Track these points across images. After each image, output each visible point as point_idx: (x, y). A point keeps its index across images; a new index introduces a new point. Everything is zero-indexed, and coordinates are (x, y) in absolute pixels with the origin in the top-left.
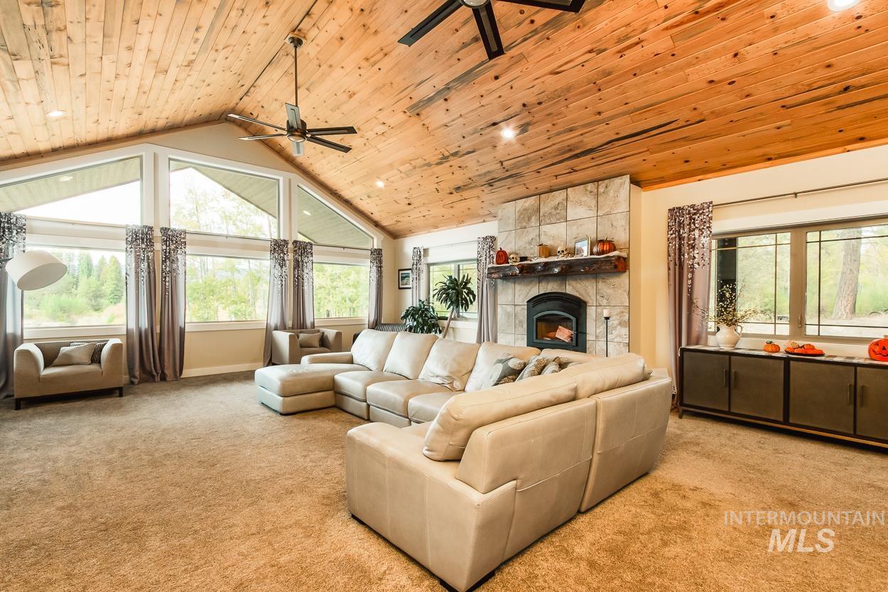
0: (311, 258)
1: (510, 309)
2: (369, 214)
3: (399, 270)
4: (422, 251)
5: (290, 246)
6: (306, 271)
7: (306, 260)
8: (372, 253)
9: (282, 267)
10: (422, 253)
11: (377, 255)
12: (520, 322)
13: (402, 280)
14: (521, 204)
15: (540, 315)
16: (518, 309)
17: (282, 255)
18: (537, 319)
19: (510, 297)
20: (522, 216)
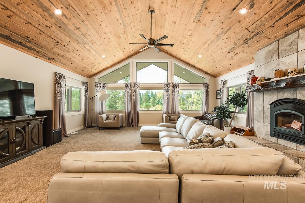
0: (178, 89)
1: (260, 108)
2: (202, 69)
3: (217, 91)
4: (224, 82)
5: (171, 85)
6: (176, 93)
7: (176, 89)
8: (204, 85)
9: (167, 92)
10: (224, 83)
11: (206, 85)
12: (266, 116)
13: (217, 95)
14: (267, 49)
15: (278, 112)
16: (265, 108)
17: (167, 88)
18: (276, 115)
19: (261, 102)
20: (268, 56)
